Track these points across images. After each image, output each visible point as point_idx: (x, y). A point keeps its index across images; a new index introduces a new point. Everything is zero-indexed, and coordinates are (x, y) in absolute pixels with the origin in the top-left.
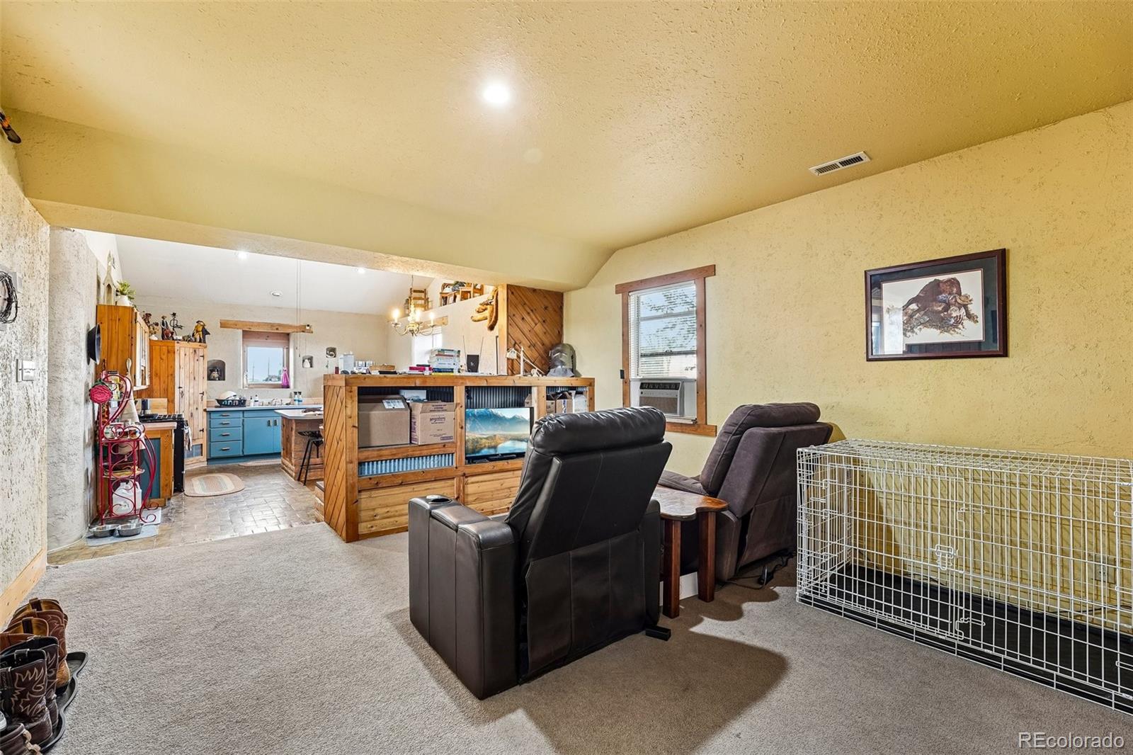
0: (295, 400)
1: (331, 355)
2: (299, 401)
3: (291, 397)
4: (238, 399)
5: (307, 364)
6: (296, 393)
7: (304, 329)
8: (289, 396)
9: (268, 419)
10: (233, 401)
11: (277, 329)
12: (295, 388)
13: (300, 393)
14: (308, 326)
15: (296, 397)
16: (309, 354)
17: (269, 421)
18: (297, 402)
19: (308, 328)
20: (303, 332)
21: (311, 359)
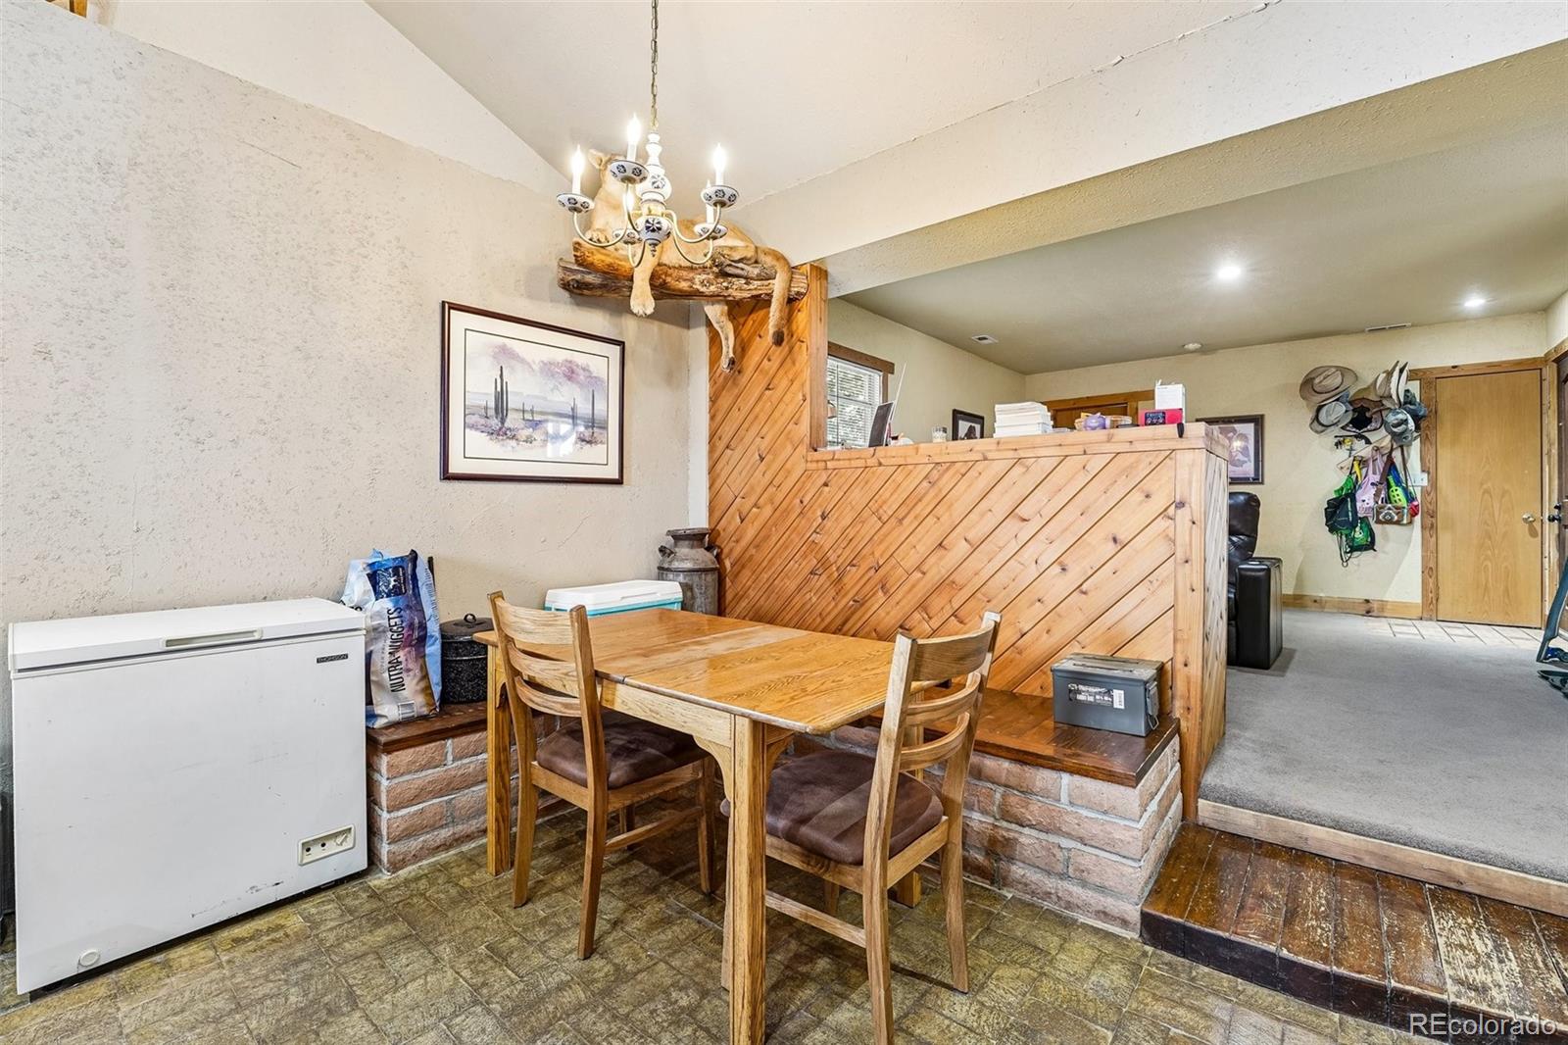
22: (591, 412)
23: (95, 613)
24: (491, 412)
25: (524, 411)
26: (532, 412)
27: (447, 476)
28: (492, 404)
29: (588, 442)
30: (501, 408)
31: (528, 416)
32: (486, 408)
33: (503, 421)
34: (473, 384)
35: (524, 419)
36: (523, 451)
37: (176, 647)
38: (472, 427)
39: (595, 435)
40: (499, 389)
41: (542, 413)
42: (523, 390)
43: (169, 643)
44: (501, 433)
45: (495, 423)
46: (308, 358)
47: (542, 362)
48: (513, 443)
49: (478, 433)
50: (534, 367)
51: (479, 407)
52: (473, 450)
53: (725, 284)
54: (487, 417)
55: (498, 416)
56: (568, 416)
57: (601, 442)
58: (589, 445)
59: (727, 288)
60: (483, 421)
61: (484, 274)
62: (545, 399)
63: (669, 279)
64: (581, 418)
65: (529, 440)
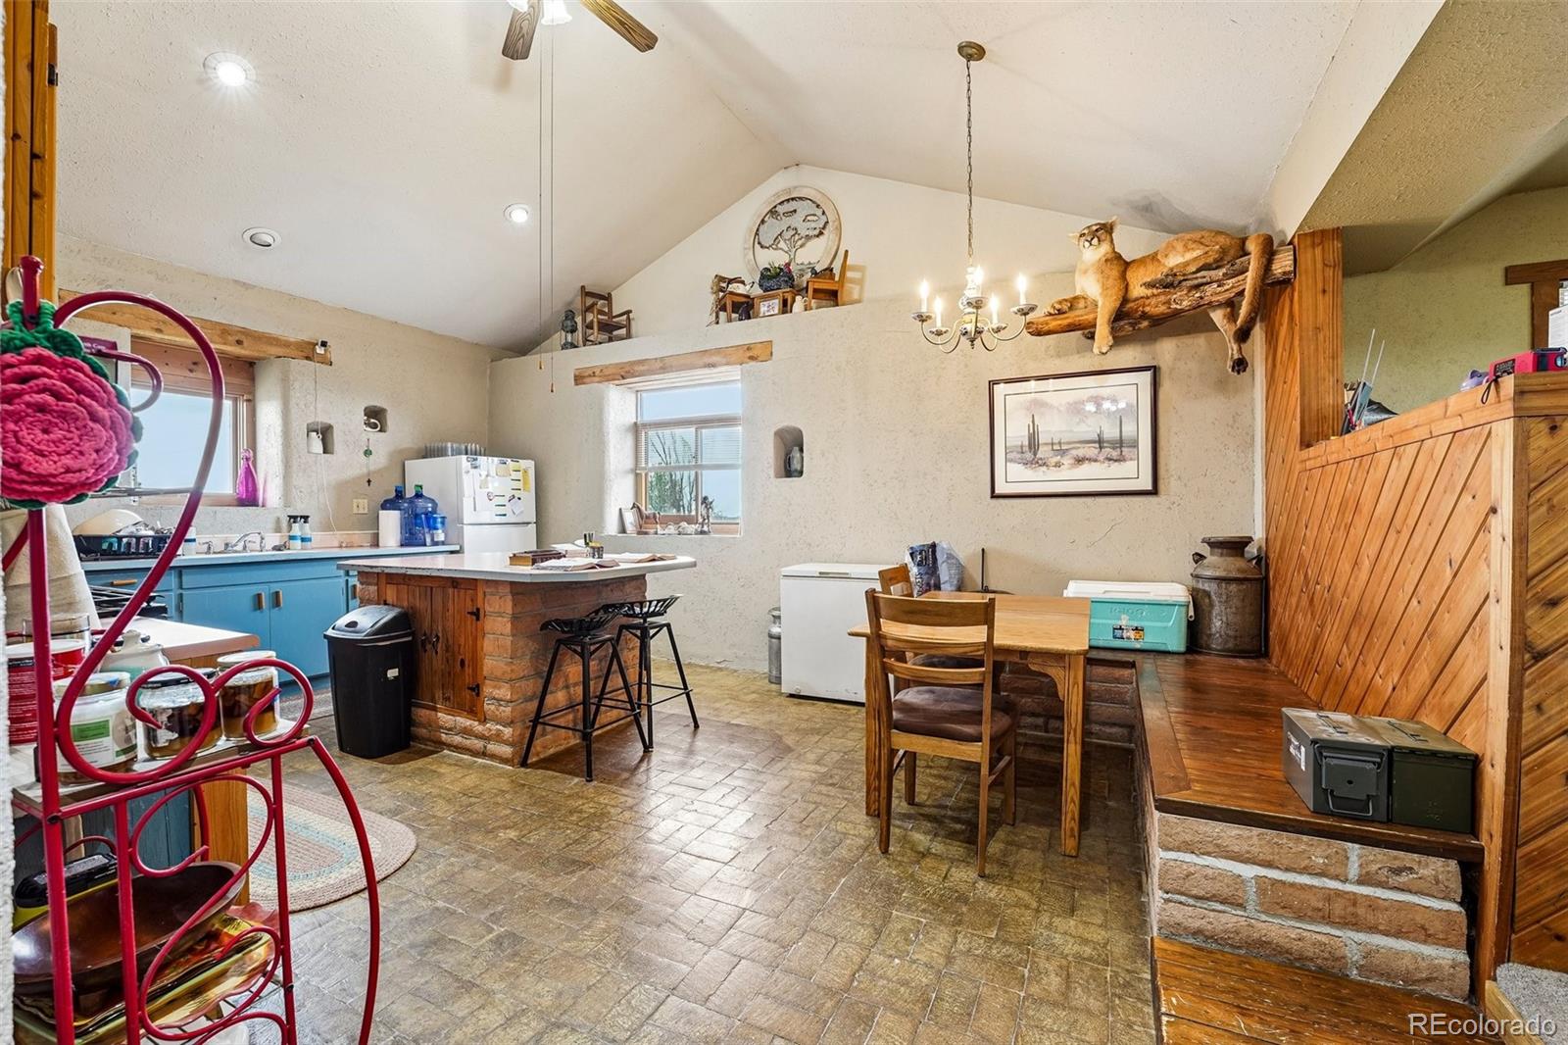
0: (292, 538)
1: (374, 426)
2: (303, 540)
3: (278, 530)
4: (151, 533)
5: (317, 445)
6: (294, 518)
7: (308, 351)
8: (271, 525)
9: (255, 590)
10: (138, 538)
11: (239, 342)
12: (287, 505)
13: (306, 518)
14: (324, 344)
15: (296, 530)
16: (323, 419)
17: (259, 596)
18: (298, 542)
19: (320, 350)
20: (307, 358)
21: (325, 433)
22: (1118, 435)
23: (837, 562)
24: (1026, 449)
25: (1052, 444)
26: (1060, 443)
27: (994, 496)
28: (1026, 443)
29: (1116, 461)
30: (1033, 444)
31: (1056, 447)
32: (1022, 447)
33: (1035, 454)
34: (1013, 430)
35: (1053, 450)
36: (1053, 474)
37: (823, 575)
38: (1011, 461)
39: (1123, 453)
40: (1031, 431)
41: (1069, 443)
42: (1052, 428)
43: (820, 573)
44: (1036, 462)
45: (1029, 456)
46: (915, 435)
47: (1068, 403)
48: (1044, 468)
49: (1017, 465)
50: (1062, 409)
51: (1016, 446)
52: (1014, 476)
53: (1198, 295)
54: (1023, 453)
55: (1032, 451)
56: (1095, 442)
57: (1131, 459)
58: (1116, 464)
59: (1201, 298)
60: (1019, 456)
61: (1021, 352)
62: (1071, 431)
63: (1147, 309)
64: (1108, 442)
65: (1058, 465)
